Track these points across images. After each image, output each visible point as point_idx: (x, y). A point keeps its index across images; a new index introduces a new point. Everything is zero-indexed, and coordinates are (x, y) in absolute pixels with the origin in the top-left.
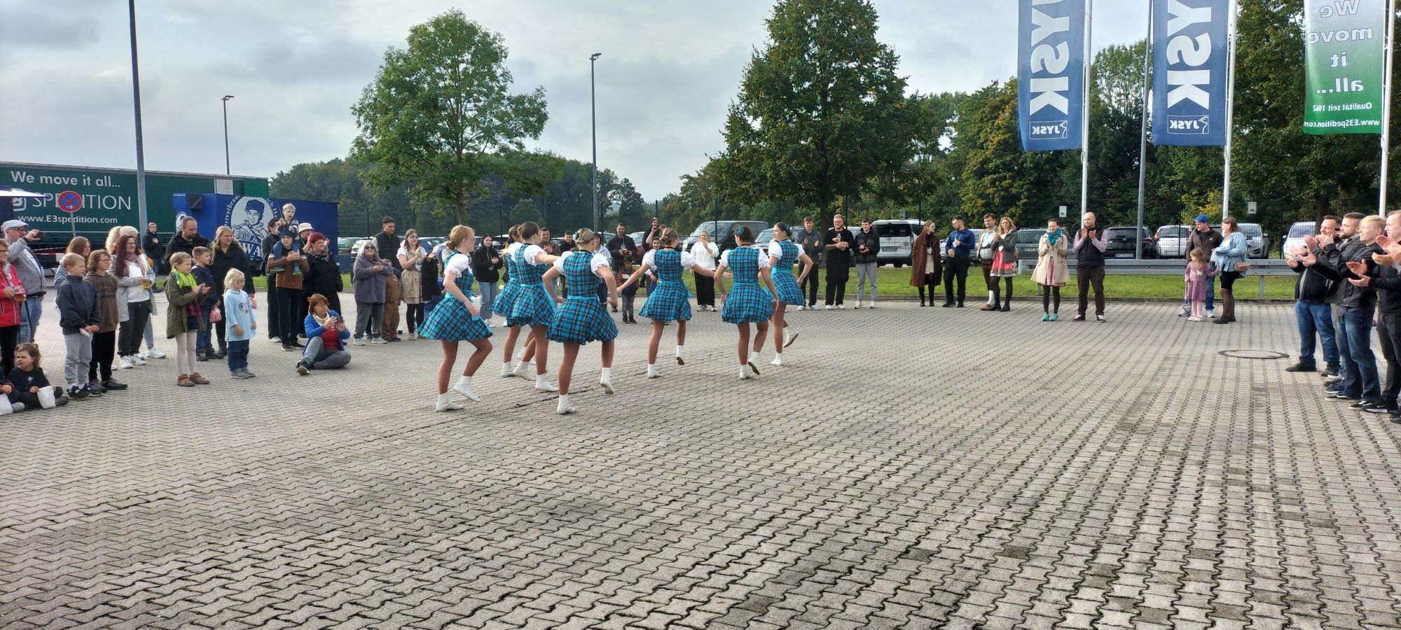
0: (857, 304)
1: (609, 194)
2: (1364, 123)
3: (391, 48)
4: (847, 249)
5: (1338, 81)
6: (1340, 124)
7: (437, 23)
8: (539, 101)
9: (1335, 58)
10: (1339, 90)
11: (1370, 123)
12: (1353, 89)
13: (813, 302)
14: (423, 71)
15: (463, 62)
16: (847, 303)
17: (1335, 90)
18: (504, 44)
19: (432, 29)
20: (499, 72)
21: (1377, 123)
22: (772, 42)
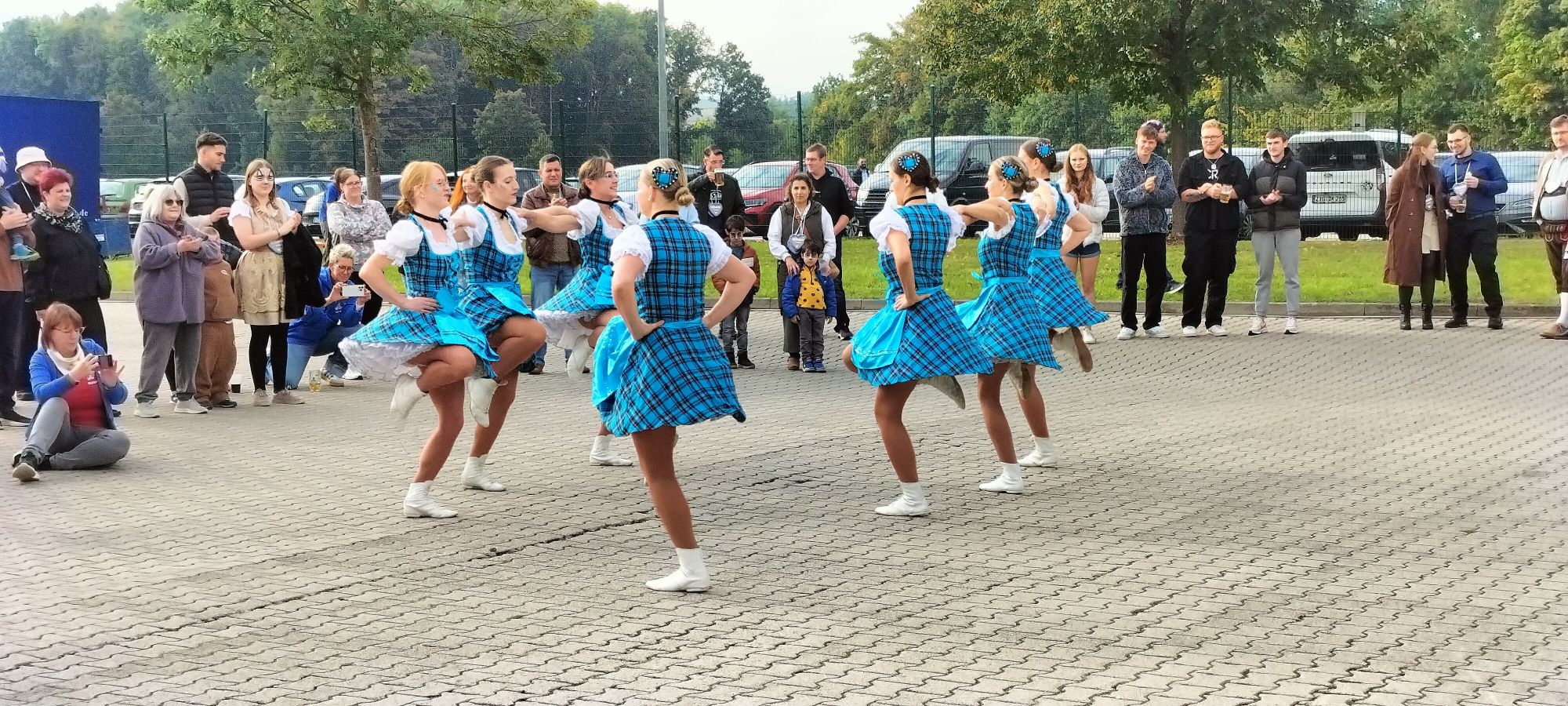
0: (1255, 323)
1: (693, 77)
4: (1234, 203)
13: (1153, 320)
16: (1230, 322)
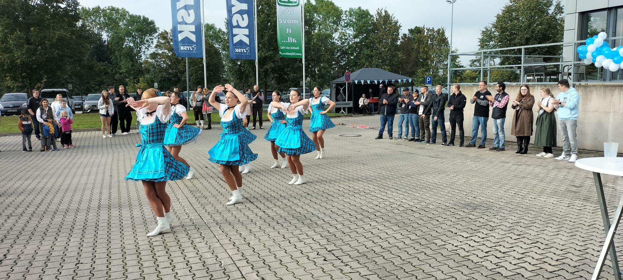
2: (297, 54)
5: (289, 38)
6: (290, 54)
9: (288, 29)
10: (289, 42)
11: (299, 54)
12: (293, 42)
17: (288, 41)
21: (301, 54)
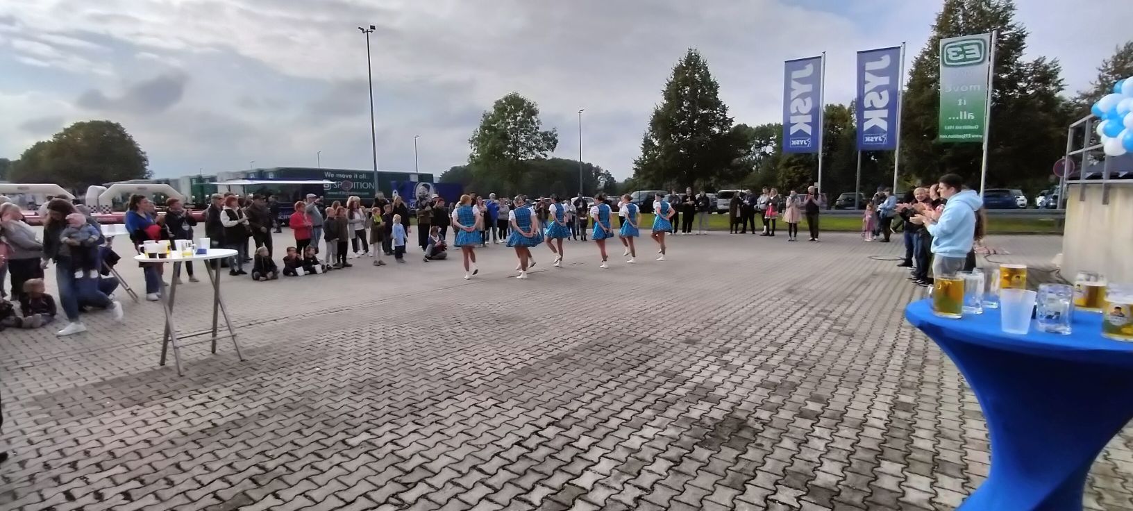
2: (973, 136)
3: (485, 111)
5: (961, 113)
6: (962, 136)
7: (506, 99)
8: (554, 133)
9: (960, 101)
10: (961, 118)
11: (977, 136)
12: (969, 118)
14: (501, 121)
15: (519, 116)
17: (959, 117)
18: (538, 107)
19: (504, 102)
20: (536, 120)
21: (981, 136)
22: (665, 102)
